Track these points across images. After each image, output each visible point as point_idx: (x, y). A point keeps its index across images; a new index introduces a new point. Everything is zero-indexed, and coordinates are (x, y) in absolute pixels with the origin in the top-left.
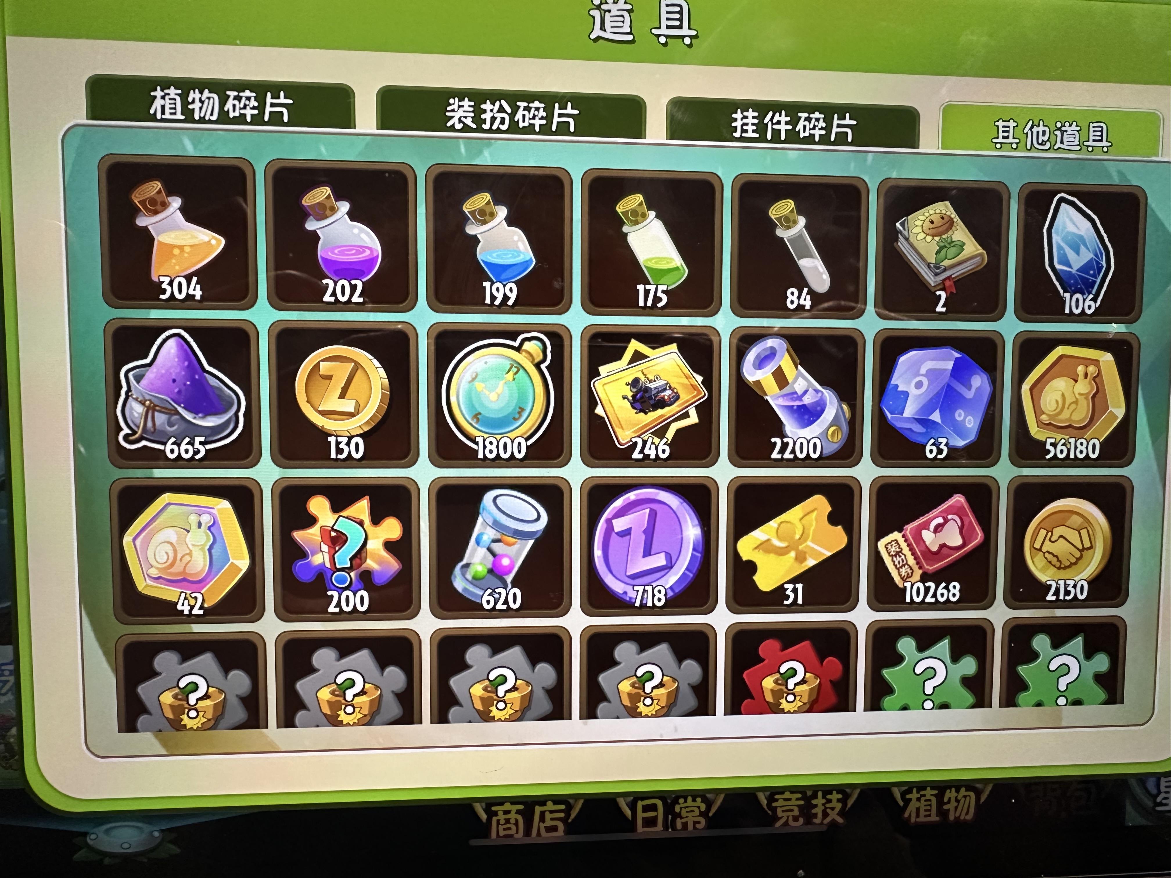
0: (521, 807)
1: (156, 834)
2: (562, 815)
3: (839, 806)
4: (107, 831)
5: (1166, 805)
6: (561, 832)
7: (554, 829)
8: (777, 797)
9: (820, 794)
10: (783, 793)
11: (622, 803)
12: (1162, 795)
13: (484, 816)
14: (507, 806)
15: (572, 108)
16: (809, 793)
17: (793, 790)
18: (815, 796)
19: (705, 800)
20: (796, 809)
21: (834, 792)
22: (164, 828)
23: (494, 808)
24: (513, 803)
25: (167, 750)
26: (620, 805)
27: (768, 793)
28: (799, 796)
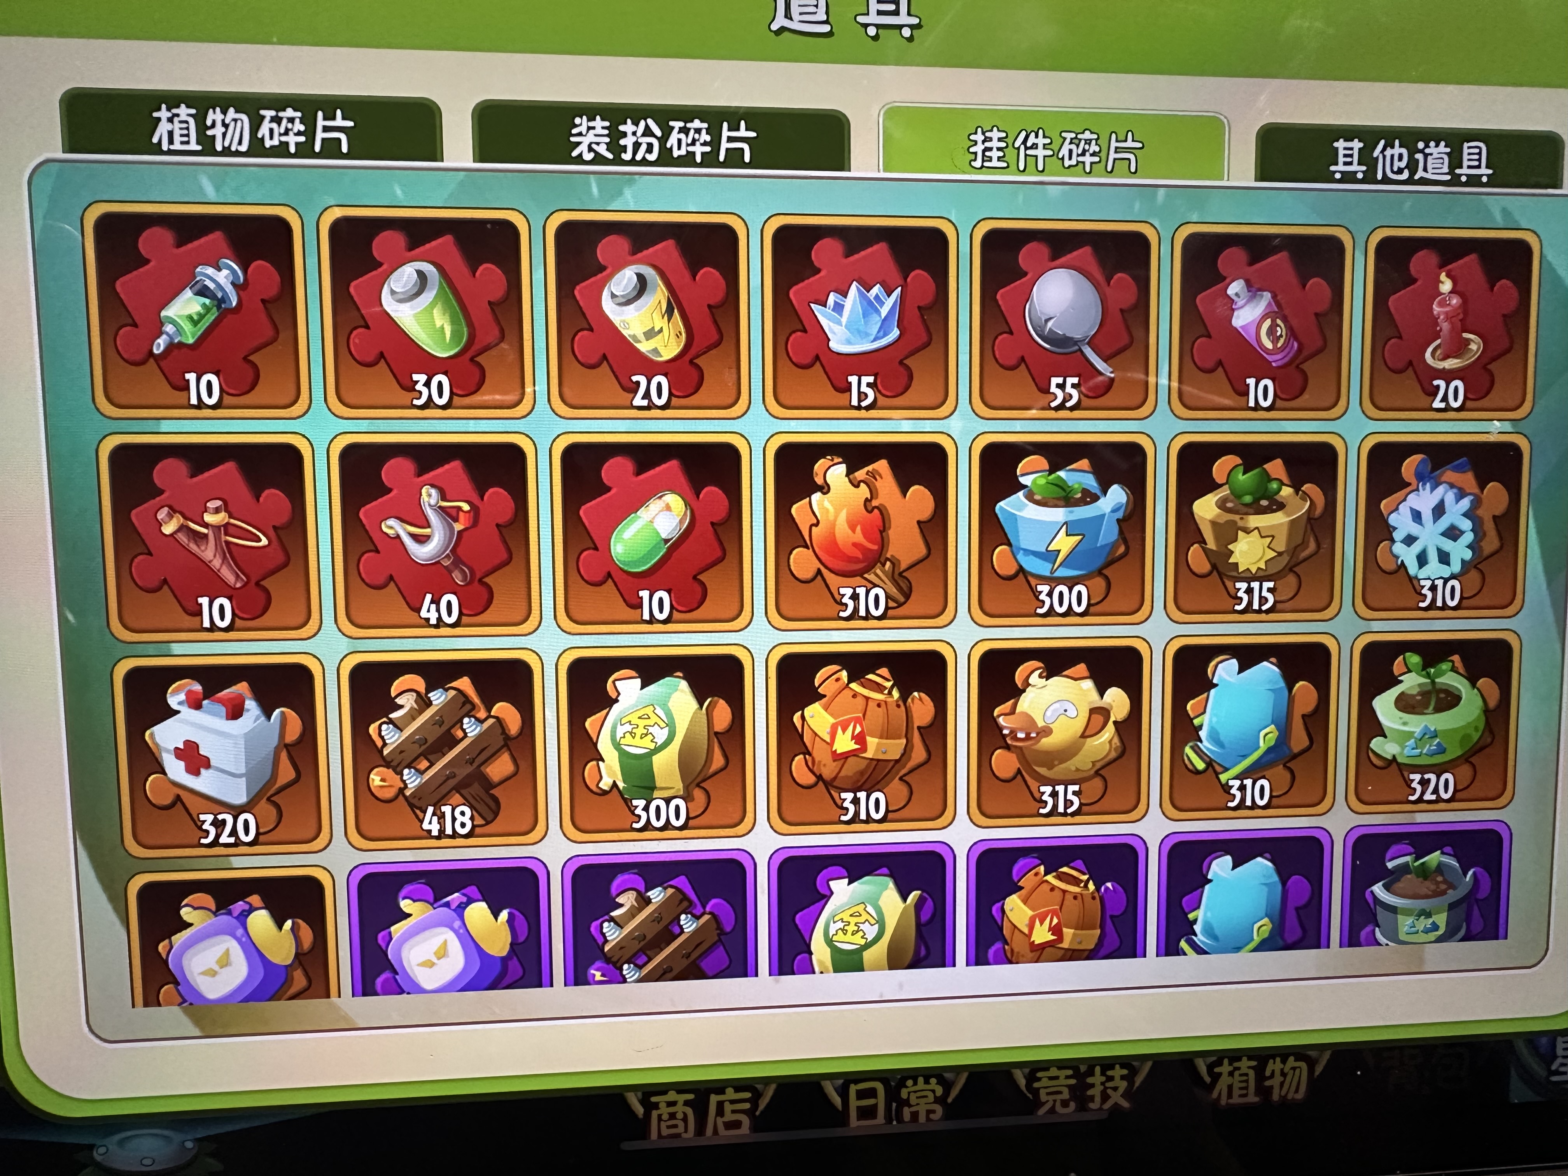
0: (691, 1096)
1: (189, 1145)
2: (747, 1106)
3: (1123, 1085)
4: (121, 1143)
5: (1564, 1073)
6: (745, 1129)
7: (737, 1125)
8: (1039, 1075)
9: (1098, 1069)
10: (1047, 1069)
11: (829, 1088)
12: (1559, 1061)
13: (640, 1110)
14: (672, 1096)
15: (747, 130)
16: (1083, 1068)
17: (1061, 1064)
18: (1091, 1072)
19: (942, 1081)
20: (1066, 1091)
21: (1117, 1066)
22: (199, 1136)
23: (654, 1099)
24: (679, 1092)
25: (202, 1029)
26: (826, 1091)
27: (1027, 1070)
28: (1070, 1072)
